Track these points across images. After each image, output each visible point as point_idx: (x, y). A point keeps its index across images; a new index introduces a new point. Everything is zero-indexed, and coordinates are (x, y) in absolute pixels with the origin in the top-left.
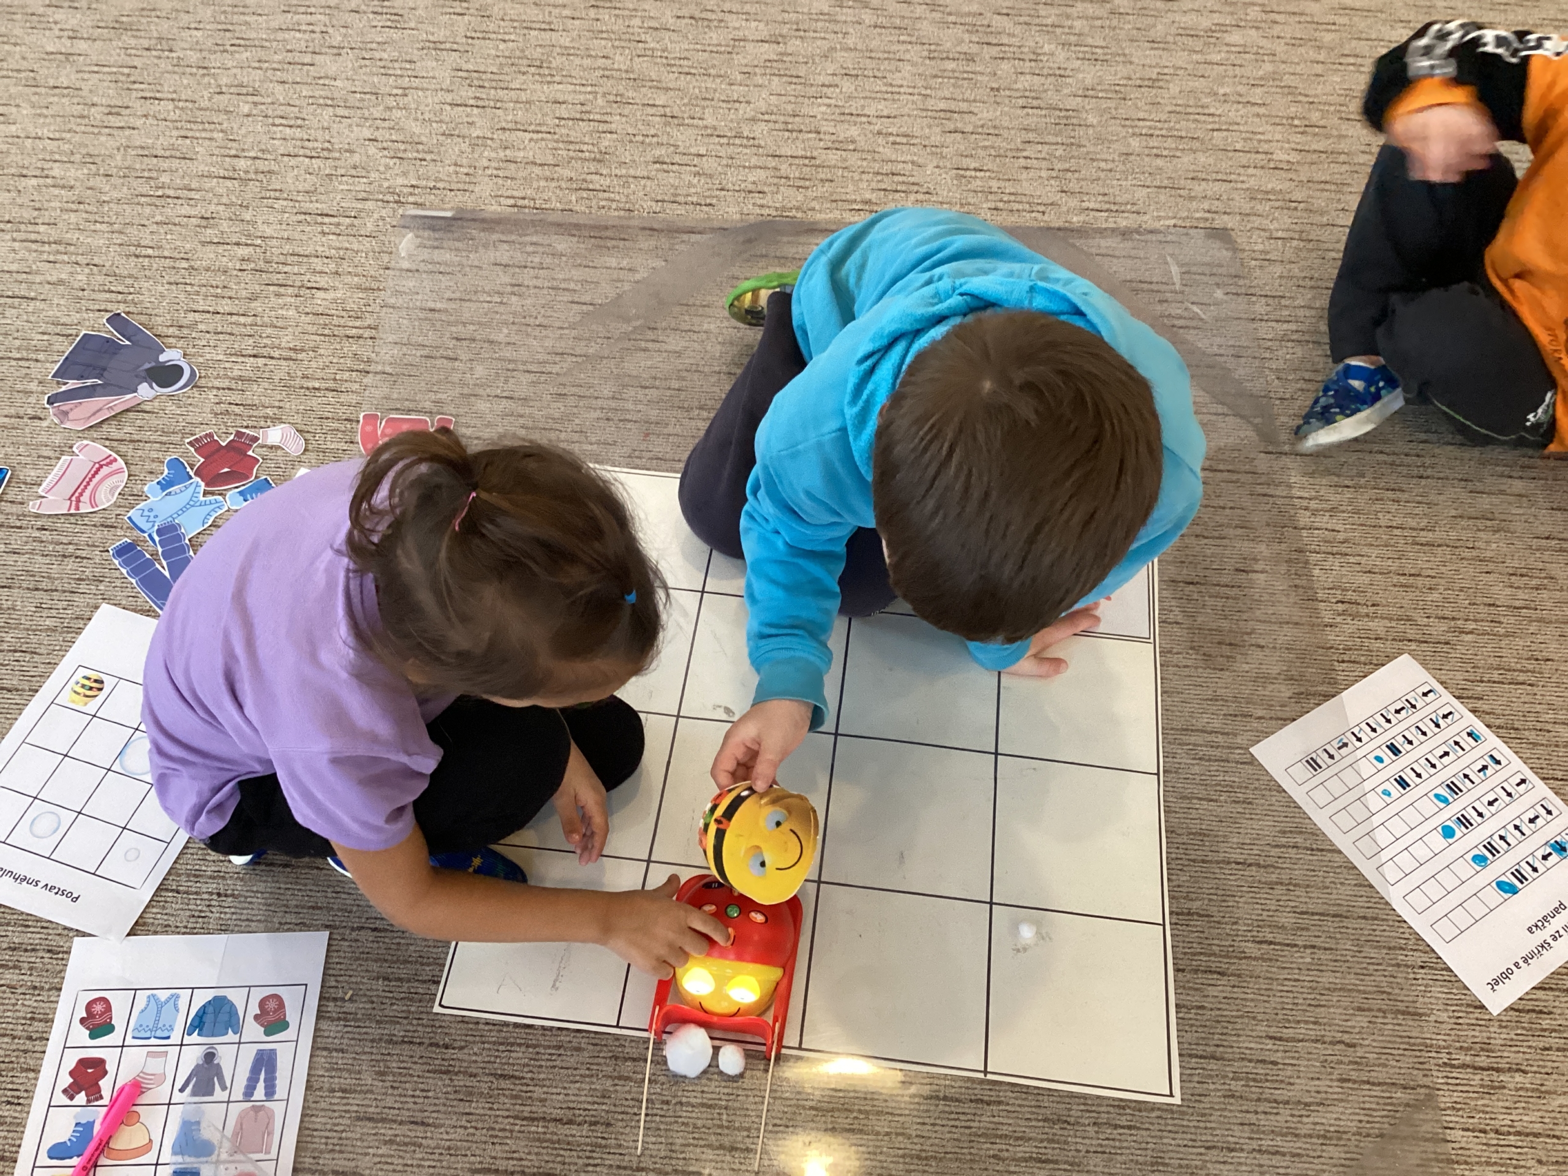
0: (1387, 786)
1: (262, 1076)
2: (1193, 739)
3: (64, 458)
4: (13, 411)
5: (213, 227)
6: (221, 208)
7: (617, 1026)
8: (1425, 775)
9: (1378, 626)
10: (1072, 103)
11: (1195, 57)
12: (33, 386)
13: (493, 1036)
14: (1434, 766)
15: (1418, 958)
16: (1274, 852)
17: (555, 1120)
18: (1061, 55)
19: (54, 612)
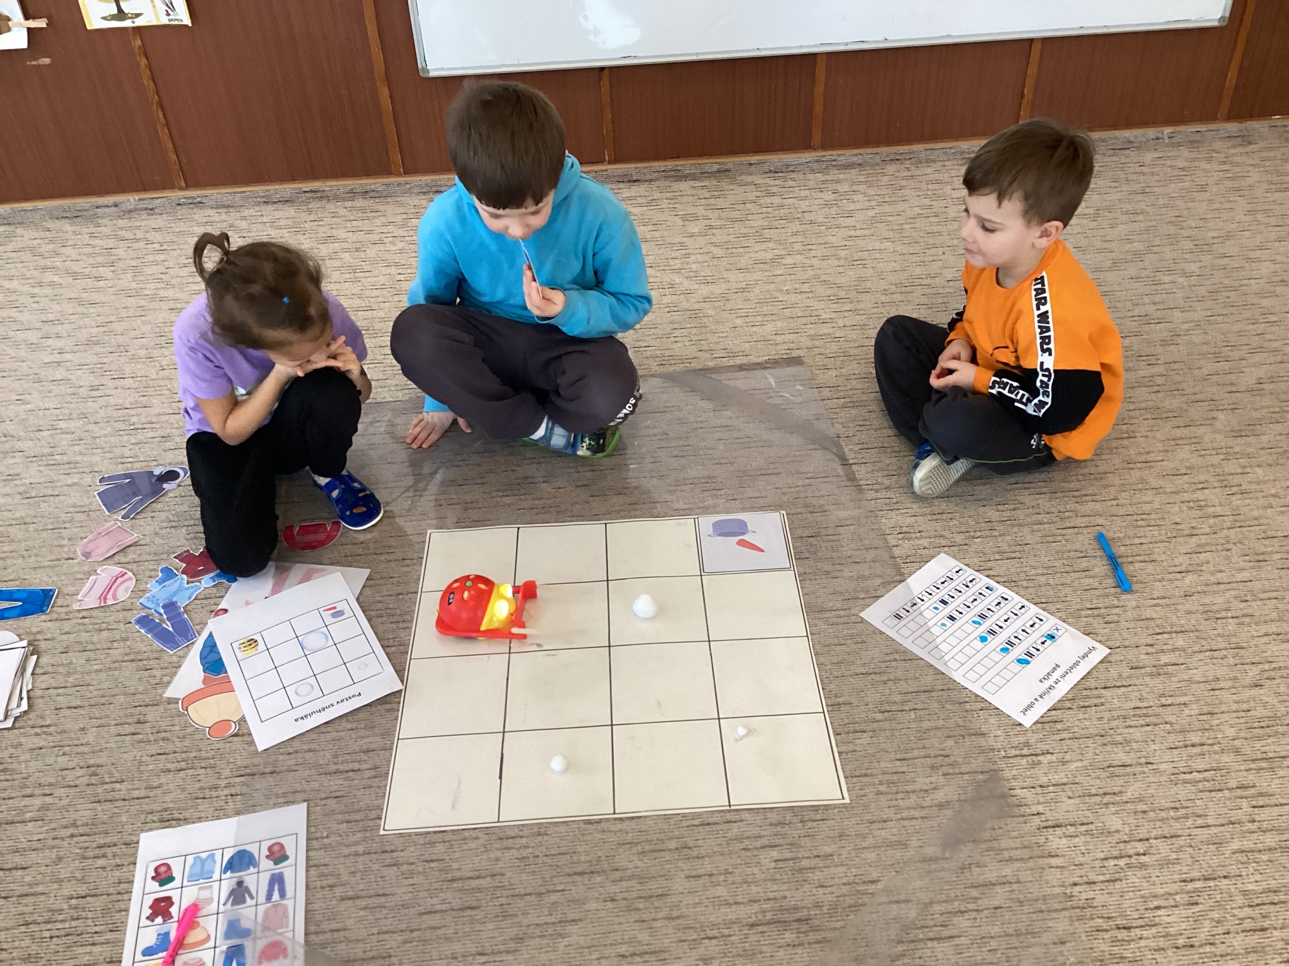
0: (943, 621)
1: (276, 887)
2: (826, 616)
3: (91, 578)
4: (54, 557)
5: (170, 441)
6: (173, 430)
7: (499, 822)
8: (964, 613)
9: (925, 542)
10: (697, 306)
11: (766, 274)
12: (65, 542)
13: (422, 840)
14: (969, 607)
15: (979, 706)
16: (883, 665)
17: (468, 878)
18: (687, 284)
19: (98, 662)
